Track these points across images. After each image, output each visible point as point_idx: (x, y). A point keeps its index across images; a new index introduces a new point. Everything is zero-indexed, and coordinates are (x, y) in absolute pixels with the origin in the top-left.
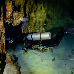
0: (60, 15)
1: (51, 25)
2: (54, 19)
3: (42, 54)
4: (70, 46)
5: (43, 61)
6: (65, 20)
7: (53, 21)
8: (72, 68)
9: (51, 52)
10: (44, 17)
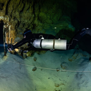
0: (57, 19)
1: (41, 30)
2: (48, 23)
3: (21, 61)
4: (61, 57)
5: (20, 69)
6: (62, 25)
7: (45, 26)
8: (57, 85)
9: (34, 60)
10: (31, 18)
